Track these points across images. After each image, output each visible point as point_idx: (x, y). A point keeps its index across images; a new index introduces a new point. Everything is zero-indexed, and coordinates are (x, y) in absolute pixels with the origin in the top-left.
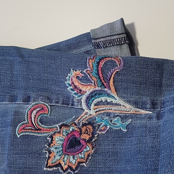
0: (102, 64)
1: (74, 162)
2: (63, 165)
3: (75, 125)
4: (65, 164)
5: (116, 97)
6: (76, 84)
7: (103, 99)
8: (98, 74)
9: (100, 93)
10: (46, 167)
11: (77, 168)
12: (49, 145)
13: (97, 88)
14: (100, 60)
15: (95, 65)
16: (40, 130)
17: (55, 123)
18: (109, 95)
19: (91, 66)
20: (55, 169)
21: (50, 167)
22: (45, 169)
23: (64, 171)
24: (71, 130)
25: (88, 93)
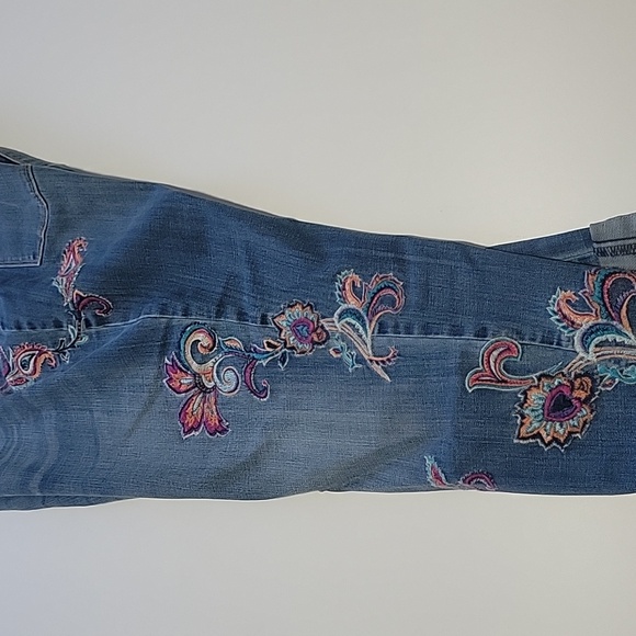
0: (609, 283)
1: (561, 431)
2: (544, 436)
3: (564, 375)
4: (548, 435)
5: (630, 335)
6: (566, 312)
7: (610, 337)
8: (602, 299)
9: (604, 329)
10: (518, 438)
11: (566, 441)
12: (521, 406)
13: (600, 321)
14: (607, 276)
15: (597, 285)
16: (506, 382)
17: (529, 372)
18: (619, 332)
19: (592, 285)
20: (531, 441)
21: (524, 439)
22: (516, 441)
23: (547, 445)
24: (556, 383)
25: (585, 327)
